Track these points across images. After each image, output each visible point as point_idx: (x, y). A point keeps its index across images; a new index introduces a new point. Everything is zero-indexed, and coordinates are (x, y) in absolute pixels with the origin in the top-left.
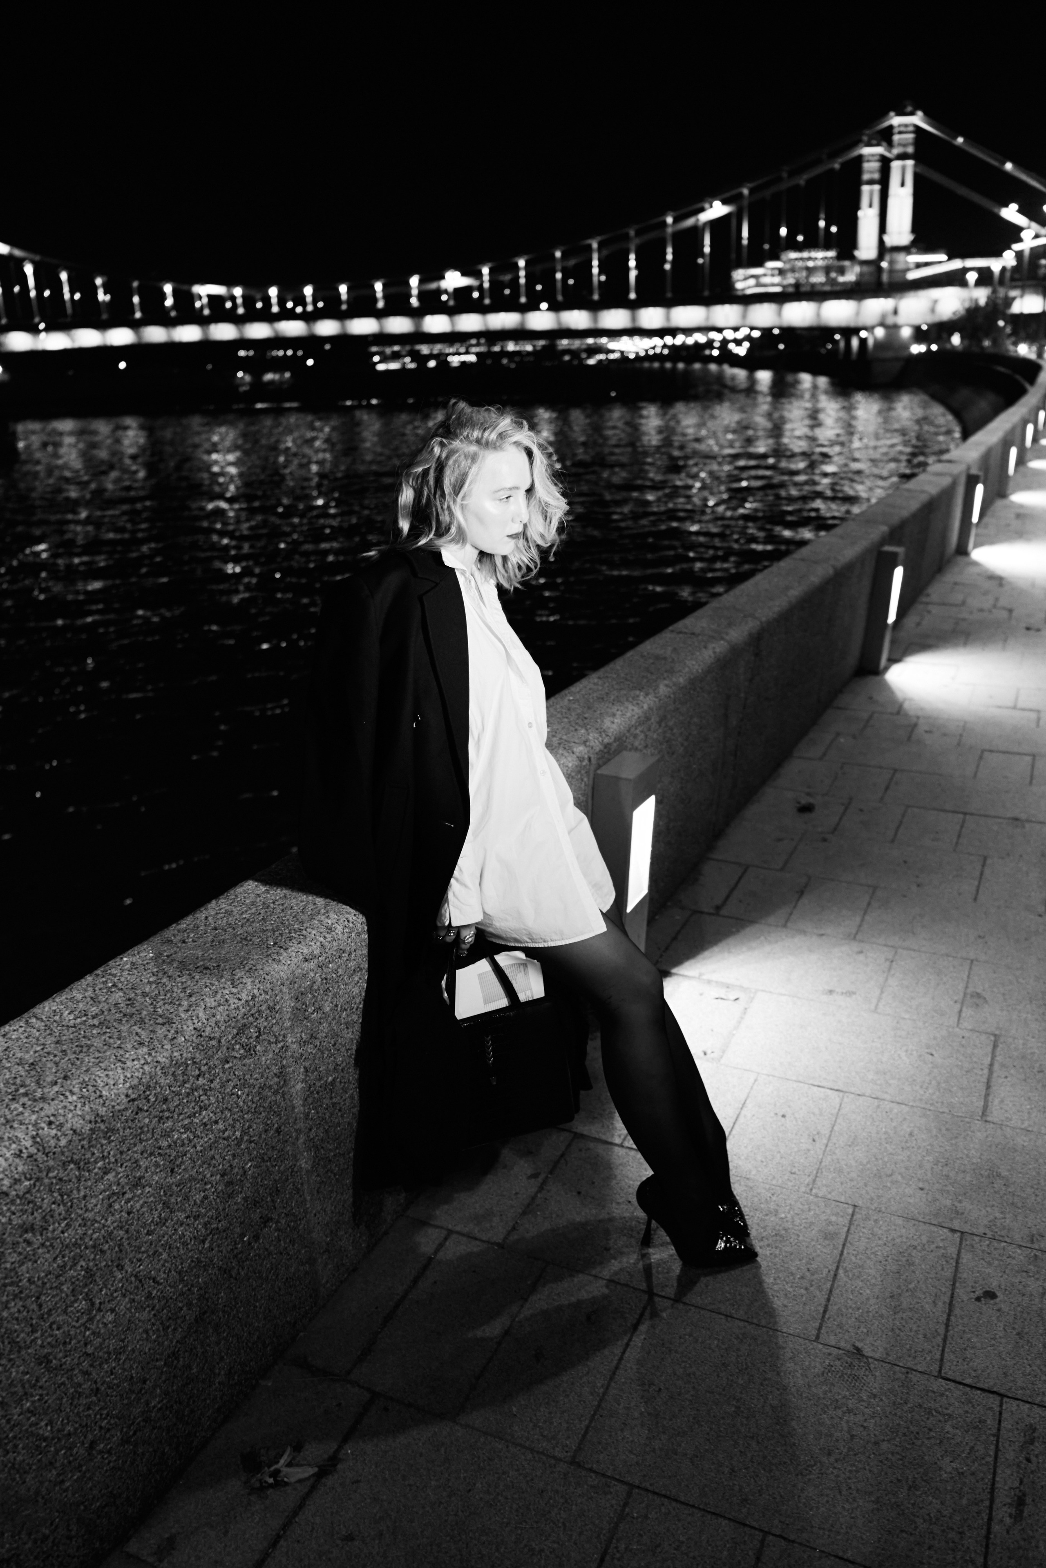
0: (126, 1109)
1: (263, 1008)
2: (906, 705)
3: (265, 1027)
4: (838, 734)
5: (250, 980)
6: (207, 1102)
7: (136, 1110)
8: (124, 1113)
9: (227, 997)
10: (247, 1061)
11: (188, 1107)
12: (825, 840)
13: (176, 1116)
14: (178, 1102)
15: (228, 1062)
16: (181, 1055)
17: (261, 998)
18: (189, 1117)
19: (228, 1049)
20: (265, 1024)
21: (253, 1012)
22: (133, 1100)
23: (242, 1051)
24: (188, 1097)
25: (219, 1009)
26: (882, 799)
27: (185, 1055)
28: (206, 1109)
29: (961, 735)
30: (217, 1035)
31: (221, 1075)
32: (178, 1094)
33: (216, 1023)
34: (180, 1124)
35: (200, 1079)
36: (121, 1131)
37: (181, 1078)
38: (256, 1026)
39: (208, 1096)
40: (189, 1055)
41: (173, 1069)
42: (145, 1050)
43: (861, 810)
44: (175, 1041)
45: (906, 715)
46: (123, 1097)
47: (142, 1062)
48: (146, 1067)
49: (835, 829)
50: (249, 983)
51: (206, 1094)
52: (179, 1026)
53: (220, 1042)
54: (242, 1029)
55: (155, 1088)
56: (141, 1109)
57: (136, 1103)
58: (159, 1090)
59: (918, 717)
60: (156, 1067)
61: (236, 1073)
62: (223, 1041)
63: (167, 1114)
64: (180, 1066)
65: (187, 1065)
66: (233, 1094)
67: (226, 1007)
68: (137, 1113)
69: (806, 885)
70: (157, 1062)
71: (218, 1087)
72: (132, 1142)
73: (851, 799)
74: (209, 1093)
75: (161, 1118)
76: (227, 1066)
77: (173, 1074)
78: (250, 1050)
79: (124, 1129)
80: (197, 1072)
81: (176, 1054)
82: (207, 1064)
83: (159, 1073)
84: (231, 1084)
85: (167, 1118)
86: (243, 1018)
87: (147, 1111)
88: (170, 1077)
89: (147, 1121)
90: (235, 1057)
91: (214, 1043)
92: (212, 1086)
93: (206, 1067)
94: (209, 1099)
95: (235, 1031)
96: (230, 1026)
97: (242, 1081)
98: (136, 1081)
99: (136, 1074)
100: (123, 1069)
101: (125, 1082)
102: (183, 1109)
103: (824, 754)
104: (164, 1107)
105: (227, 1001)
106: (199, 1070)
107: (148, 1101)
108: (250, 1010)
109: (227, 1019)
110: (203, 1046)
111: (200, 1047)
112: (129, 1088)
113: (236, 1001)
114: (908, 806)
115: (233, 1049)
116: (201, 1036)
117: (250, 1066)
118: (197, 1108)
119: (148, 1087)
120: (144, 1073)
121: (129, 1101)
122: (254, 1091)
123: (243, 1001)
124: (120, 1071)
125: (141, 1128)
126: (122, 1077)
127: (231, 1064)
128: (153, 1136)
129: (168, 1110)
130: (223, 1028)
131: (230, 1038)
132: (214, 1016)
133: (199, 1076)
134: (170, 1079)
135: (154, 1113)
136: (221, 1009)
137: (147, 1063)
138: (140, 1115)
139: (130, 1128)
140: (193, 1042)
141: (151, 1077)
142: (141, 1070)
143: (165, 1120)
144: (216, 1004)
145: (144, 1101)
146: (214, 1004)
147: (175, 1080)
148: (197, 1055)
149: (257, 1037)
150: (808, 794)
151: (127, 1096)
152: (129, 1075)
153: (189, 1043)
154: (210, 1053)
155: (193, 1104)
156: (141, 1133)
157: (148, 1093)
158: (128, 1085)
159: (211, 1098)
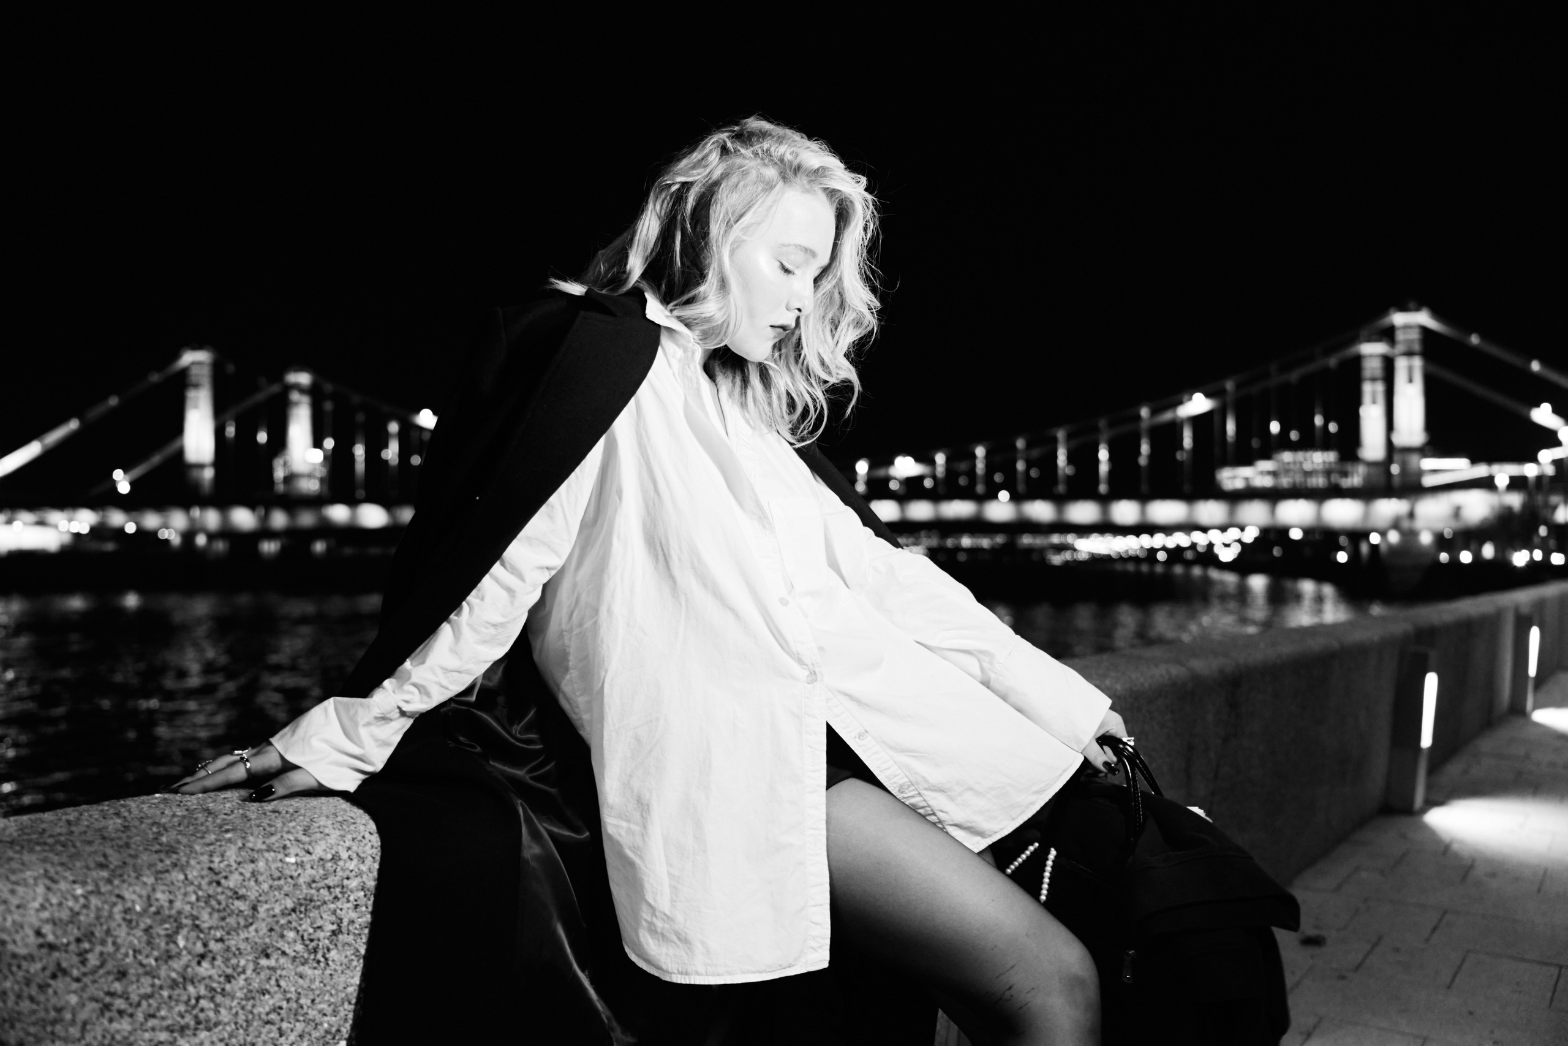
0: (30, 958)
1: (353, 883)
2: (1455, 847)
3: (352, 922)
4: (1357, 869)
5: (338, 833)
6: (211, 1014)
7: (52, 968)
8: (24, 964)
9: (288, 843)
10: (306, 970)
11: (170, 1008)
12: (1342, 978)
13: (140, 1016)
14: (149, 990)
15: (268, 956)
16: (171, 902)
17: (352, 865)
18: (169, 1029)
19: (271, 930)
20: (353, 915)
21: (330, 881)
22: (52, 947)
23: (299, 947)
24: (172, 988)
25: (266, 855)
26: (1427, 940)
27: (178, 905)
28: (209, 1029)
29: (1541, 883)
30: (252, 895)
31: (249, 972)
32: (151, 973)
33: (253, 874)
34: (147, 1036)
35: (205, 964)
36: (12, 998)
37: (163, 945)
38: (334, 912)
39: (217, 1005)
40: (188, 908)
41: (149, 921)
42: (105, 874)
43: (1397, 950)
44: (167, 875)
45: (1457, 856)
46: (30, 932)
47: (90, 888)
48: (95, 901)
49: (1358, 967)
50: (333, 836)
51: (212, 999)
52: (184, 859)
53: (254, 908)
54: (303, 906)
55: (103, 943)
56: (65, 972)
57: (56, 954)
58: (110, 948)
59: (1474, 861)
60: (115, 904)
61: (282, 983)
62: (262, 909)
63: (120, 1003)
64: (163, 922)
65: (180, 927)
66: (268, 1022)
67: (281, 856)
68: (54, 976)
69: (1315, 1027)
70: (119, 896)
71: (239, 994)
72: (32, 1030)
73: (1380, 938)
74: (219, 999)
75: (107, 1007)
76: (264, 962)
77: (147, 930)
78: (315, 950)
79: (19, 997)
80: (199, 948)
81: (159, 895)
82: (221, 940)
83: (118, 917)
84: (269, 1002)
85: (121, 1013)
86: (309, 885)
87: (78, 980)
88: (139, 933)
89: (73, 999)
90: (284, 953)
91: (240, 905)
92: (228, 987)
93: (219, 946)
94: (217, 1012)
95: (289, 904)
96: (280, 888)
97: (294, 1005)
98: (65, 915)
99: (71, 903)
100: (49, 889)
101: (43, 907)
102: (158, 1009)
103: (1339, 888)
104: (117, 987)
105: (285, 847)
106: (205, 945)
107: (84, 962)
108: (325, 877)
109: (277, 874)
110: (219, 903)
111: (213, 903)
112: (47, 921)
113: (302, 853)
114: (1468, 951)
115: (282, 936)
116: (219, 883)
117: (312, 981)
118: (189, 1020)
119: (90, 936)
120: (85, 906)
121: (41, 946)
122: (316, 1034)
123: (315, 857)
124: (40, 890)
125: (59, 1010)
126: (40, 900)
127: (272, 962)
128: (83, 1037)
129: (125, 996)
130: (265, 886)
131: (277, 911)
132: (252, 861)
133: (202, 956)
134: (137, 938)
135: (92, 990)
136: (270, 856)
137: (97, 892)
138: (60, 984)
139: (32, 999)
140: (199, 887)
141: (98, 918)
142: (82, 901)
143: (114, 1014)
144: (264, 847)
145: (75, 959)
146: (260, 846)
147: (149, 943)
148: (205, 916)
149: (334, 933)
150: (1317, 927)
151: (38, 933)
152: (54, 901)
153: (190, 889)
154: (231, 921)
155: (182, 1008)
156: (54, 1022)
157: (86, 945)
158: (45, 915)
159: (223, 1011)
